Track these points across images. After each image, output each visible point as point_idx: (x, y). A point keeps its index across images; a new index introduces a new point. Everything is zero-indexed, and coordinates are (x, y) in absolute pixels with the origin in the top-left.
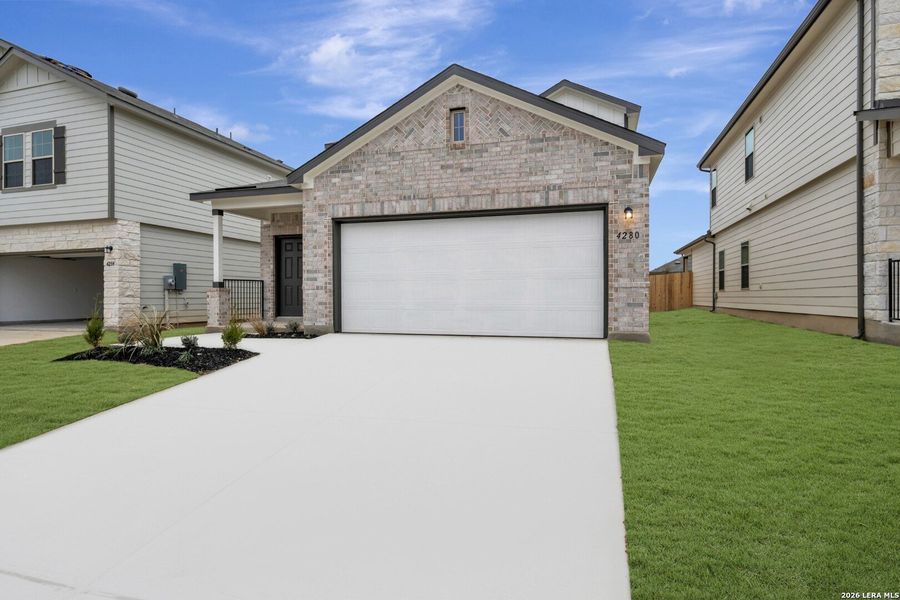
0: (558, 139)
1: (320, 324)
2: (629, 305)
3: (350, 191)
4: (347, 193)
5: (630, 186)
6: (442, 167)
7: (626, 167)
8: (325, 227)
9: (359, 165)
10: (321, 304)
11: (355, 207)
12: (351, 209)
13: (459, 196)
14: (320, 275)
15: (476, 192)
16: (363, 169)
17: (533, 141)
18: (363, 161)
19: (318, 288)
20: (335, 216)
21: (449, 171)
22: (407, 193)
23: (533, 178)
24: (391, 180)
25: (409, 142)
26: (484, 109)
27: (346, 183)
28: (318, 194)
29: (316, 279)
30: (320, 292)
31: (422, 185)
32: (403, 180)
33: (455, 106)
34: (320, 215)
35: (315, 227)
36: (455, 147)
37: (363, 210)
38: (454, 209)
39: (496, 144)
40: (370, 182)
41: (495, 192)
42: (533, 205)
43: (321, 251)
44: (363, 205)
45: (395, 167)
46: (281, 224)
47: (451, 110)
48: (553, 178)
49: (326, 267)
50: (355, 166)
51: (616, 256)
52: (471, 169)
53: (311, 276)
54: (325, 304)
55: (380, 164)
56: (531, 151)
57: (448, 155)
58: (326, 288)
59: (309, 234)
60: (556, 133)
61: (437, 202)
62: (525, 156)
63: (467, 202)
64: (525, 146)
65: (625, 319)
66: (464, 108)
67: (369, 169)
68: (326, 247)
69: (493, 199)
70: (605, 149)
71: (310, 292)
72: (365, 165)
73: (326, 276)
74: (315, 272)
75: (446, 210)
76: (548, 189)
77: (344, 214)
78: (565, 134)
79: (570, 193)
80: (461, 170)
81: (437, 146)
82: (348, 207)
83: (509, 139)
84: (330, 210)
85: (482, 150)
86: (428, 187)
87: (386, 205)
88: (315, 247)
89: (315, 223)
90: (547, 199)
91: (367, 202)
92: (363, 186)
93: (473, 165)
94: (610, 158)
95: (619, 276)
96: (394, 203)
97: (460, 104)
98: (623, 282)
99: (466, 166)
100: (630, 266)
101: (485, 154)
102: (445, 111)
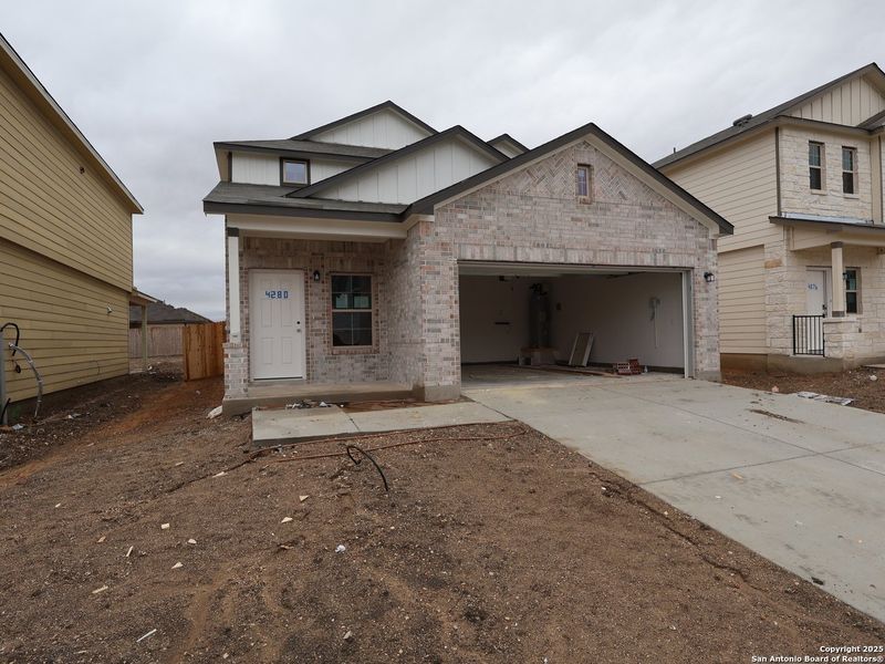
0: (661, 210)
1: (446, 383)
2: (709, 350)
3: (479, 231)
4: (476, 232)
5: (707, 256)
6: (572, 219)
7: (704, 240)
8: (451, 269)
9: (489, 204)
10: (446, 359)
11: (485, 249)
12: (482, 251)
13: (588, 249)
14: (445, 325)
15: (602, 248)
16: (494, 209)
17: (644, 208)
18: (494, 200)
19: (443, 341)
20: (463, 257)
21: (579, 224)
22: (541, 240)
23: (645, 241)
24: (524, 225)
25: (541, 188)
26: (607, 171)
27: (474, 221)
28: (439, 229)
29: (439, 331)
30: (445, 345)
31: (554, 235)
32: (535, 227)
33: (582, 162)
34: (443, 254)
35: (437, 268)
36: (584, 202)
37: (494, 253)
38: (584, 262)
39: (617, 205)
40: (501, 224)
41: (617, 249)
42: (645, 264)
43: (445, 297)
44: (494, 247)
45: (528, 212)
46: (261, 252)
47: (579, 165)
48: (660, 243)
49: (452, 316)
50: (484, 204)
51: (700, 311)
52: (597, 225)
53: (432, 326)
54: (453, 359)
55: (511, 205)
56: (643, 216)
57: (577, 207)
58: (453, 340)
59: (430, 277)
60: (660, 204)
61: (569, 253)
62: (639, 220)
63: (595, 256)
64: (639, 211)
65: (707, 361)
66: (589, 166)
67: (501, 210)
68: (452, 293)
69: (615, 255)
70: (691, 223)
71: (433, 345)
72: (496, 204)
73: (452, 326)
74: (439, 321)
75: (577, 262)
76: (656, 251)
77: (473, 255)
78: (666, 206)
79: (671, 256)
80: (589, 225)
81: (567, 197)
82: (477, 249)
83: (627, 202)
84: (456, 250)
85: (605, 209)
86: (560, 237)
87: (519, 251)
88: (438, 293)
89: (438, 263)
90: (655, 260)
91: (499, 245)
92: (494, 228)
93: (599, 222)
94: (694, 231)
95: (702, 327)
96: (527, 250)
97: (586, 161)
98: (705, 331)
99: (593, 221)
100: (709, 319)
101: (608, 213)
102: (574, 164)
